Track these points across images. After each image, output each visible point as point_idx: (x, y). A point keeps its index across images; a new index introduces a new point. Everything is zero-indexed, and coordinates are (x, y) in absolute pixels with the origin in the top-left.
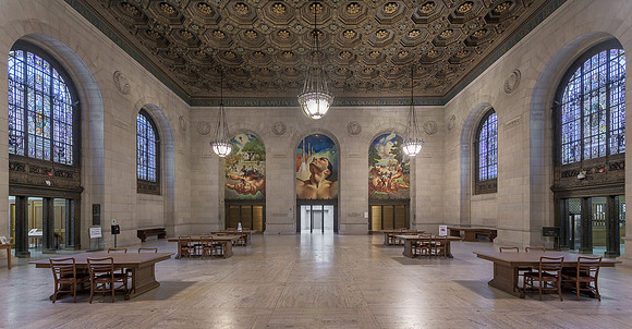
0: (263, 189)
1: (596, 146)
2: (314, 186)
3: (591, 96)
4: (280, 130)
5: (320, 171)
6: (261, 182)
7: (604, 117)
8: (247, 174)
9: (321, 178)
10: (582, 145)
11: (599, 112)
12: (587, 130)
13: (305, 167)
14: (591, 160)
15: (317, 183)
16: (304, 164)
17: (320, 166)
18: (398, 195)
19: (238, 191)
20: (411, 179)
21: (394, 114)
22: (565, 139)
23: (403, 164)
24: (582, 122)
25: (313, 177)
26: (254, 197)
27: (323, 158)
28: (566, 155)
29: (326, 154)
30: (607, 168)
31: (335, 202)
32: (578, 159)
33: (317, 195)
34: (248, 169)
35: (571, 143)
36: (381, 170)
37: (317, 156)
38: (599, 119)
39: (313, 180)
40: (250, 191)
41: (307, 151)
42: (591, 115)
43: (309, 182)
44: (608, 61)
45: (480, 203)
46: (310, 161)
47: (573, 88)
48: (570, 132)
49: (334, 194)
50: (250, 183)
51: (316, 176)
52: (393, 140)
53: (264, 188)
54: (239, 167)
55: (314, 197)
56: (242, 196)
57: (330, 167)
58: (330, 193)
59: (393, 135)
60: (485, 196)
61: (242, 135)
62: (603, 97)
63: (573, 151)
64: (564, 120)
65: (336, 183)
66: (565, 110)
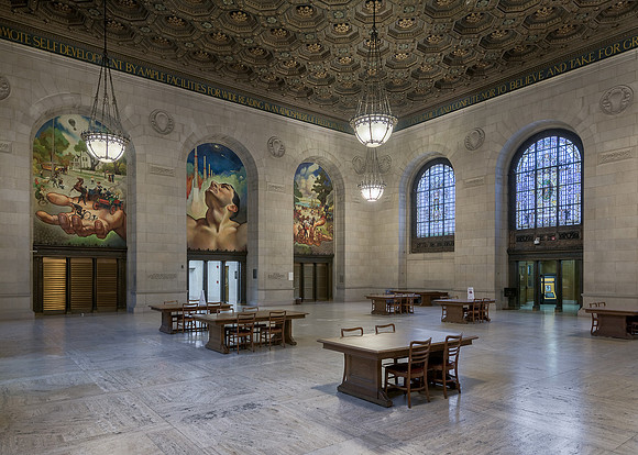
0: (121, 227)
1: (547, 217)
2: (212, 229)
3: (544, 173)
4: (163, 124)
5: (221, 204)
6: (118, 214)
7: (555, 193)
8: (87, 196)
9: (223, 216)
10: (536, 213)
11: (551, 187)
12: (540, 201)
13: (198, 195)
14: (543, 229)
15: (217, 224)
16: (195, 190)
17: (222, 197)
18: (322, 250)
19: (67, 229)
20: (336, 228)
21: (322, 139)
22: (519, 206)
23: (327, 207)
24: (536, 193)
25: (210, 213)
26: (102, 242)
27: (226, 184)
28: (521, 222)
29: (231, 180)
30: (557, 236)
31: (241, 256)
32: (532, 226)
33: (218, 244)
34: (89, 186)
35: (525, 210)
36: (302, 212)
37: (218, 180)
38: (551, 194)
39: (209, 220)
40: (94, 231)
41: (201, 169)
42: (543, 189)
43: (205, 222)
44: (558, 147)
45: (422, 263)
46: (206, 187)
47: (527, 162)
48: (524, 201)
49: (242, 244)
50: (92, 215)
51: (216, 212)
52: (316, 173)
53: (124, 225)
54: (69, 181)
55: (212, 246)
56: (75, 238)
57: (236, 200)
58: (237, 242)
59: (315, 167)
60: (428, 255)
61: (75, 118)
62: (554, 175)
63: (527, 218)
64: (518, 188)
65: (245, 226)
66: (520, 179)
